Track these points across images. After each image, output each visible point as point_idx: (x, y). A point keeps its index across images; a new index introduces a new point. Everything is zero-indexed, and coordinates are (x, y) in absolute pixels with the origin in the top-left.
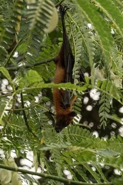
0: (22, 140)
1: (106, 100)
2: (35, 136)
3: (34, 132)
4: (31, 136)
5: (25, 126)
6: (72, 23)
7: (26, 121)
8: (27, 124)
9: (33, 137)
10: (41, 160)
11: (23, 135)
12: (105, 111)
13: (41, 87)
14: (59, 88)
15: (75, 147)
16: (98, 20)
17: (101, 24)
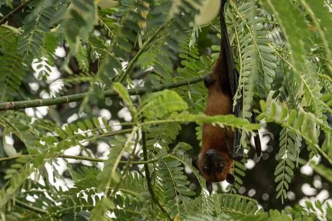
0: (141, 218)
2: (164, 211)
3: (161, 204)
4: (157, 210)
5: (148, 193)
6: (237, 19)
7: (149, 185)
8: (151, 190)
9: (160, 213)
11: (144, 209)
12: (285, 172)
13: (183, 120)
14: (214, 124)
16: (287, 8)
17: (291, 15)
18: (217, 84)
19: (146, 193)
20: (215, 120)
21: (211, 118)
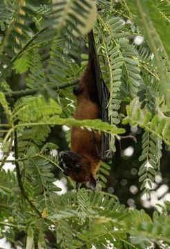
0: (12, 211)
1: (150, 155)
2: (32, 206)
3: (31, 199)
4: (26, 205)
5: (18, 189)
6: (104, 32)
7: (19, 181)
8: (21, 185)
9: (29, 207)
10: (39, 244)
11: (14, 203)
14: (82, 128)
15: (103, 217)
18: (85, 92)
19: (16, 189)
20: (83, 124)
21: (80, 122)
